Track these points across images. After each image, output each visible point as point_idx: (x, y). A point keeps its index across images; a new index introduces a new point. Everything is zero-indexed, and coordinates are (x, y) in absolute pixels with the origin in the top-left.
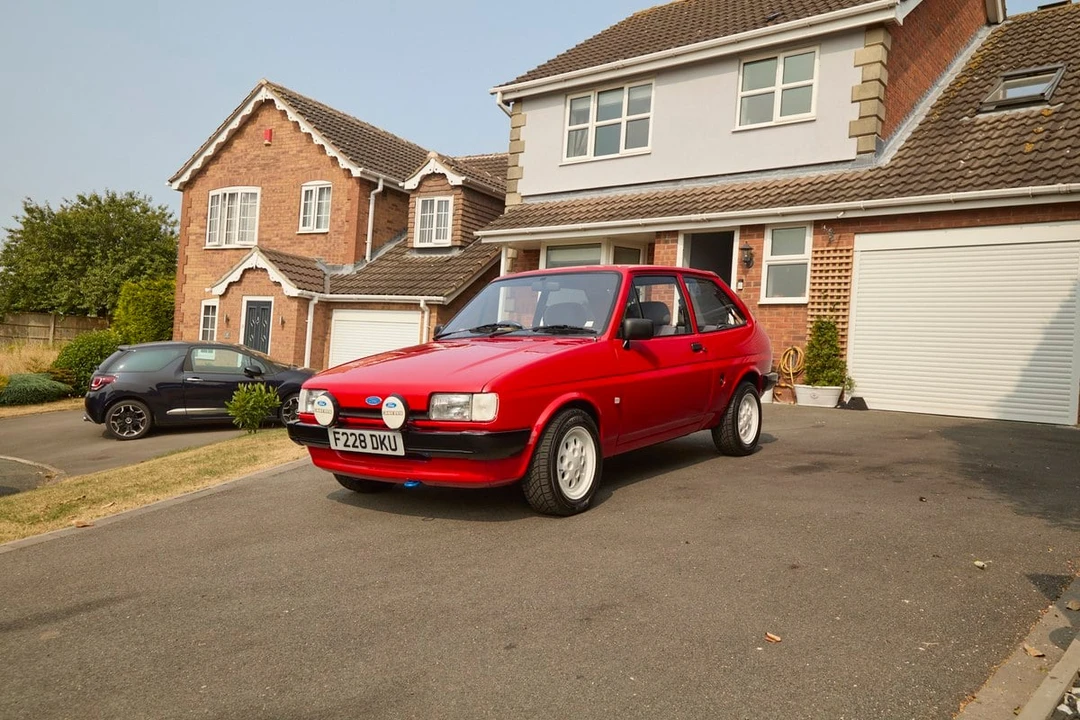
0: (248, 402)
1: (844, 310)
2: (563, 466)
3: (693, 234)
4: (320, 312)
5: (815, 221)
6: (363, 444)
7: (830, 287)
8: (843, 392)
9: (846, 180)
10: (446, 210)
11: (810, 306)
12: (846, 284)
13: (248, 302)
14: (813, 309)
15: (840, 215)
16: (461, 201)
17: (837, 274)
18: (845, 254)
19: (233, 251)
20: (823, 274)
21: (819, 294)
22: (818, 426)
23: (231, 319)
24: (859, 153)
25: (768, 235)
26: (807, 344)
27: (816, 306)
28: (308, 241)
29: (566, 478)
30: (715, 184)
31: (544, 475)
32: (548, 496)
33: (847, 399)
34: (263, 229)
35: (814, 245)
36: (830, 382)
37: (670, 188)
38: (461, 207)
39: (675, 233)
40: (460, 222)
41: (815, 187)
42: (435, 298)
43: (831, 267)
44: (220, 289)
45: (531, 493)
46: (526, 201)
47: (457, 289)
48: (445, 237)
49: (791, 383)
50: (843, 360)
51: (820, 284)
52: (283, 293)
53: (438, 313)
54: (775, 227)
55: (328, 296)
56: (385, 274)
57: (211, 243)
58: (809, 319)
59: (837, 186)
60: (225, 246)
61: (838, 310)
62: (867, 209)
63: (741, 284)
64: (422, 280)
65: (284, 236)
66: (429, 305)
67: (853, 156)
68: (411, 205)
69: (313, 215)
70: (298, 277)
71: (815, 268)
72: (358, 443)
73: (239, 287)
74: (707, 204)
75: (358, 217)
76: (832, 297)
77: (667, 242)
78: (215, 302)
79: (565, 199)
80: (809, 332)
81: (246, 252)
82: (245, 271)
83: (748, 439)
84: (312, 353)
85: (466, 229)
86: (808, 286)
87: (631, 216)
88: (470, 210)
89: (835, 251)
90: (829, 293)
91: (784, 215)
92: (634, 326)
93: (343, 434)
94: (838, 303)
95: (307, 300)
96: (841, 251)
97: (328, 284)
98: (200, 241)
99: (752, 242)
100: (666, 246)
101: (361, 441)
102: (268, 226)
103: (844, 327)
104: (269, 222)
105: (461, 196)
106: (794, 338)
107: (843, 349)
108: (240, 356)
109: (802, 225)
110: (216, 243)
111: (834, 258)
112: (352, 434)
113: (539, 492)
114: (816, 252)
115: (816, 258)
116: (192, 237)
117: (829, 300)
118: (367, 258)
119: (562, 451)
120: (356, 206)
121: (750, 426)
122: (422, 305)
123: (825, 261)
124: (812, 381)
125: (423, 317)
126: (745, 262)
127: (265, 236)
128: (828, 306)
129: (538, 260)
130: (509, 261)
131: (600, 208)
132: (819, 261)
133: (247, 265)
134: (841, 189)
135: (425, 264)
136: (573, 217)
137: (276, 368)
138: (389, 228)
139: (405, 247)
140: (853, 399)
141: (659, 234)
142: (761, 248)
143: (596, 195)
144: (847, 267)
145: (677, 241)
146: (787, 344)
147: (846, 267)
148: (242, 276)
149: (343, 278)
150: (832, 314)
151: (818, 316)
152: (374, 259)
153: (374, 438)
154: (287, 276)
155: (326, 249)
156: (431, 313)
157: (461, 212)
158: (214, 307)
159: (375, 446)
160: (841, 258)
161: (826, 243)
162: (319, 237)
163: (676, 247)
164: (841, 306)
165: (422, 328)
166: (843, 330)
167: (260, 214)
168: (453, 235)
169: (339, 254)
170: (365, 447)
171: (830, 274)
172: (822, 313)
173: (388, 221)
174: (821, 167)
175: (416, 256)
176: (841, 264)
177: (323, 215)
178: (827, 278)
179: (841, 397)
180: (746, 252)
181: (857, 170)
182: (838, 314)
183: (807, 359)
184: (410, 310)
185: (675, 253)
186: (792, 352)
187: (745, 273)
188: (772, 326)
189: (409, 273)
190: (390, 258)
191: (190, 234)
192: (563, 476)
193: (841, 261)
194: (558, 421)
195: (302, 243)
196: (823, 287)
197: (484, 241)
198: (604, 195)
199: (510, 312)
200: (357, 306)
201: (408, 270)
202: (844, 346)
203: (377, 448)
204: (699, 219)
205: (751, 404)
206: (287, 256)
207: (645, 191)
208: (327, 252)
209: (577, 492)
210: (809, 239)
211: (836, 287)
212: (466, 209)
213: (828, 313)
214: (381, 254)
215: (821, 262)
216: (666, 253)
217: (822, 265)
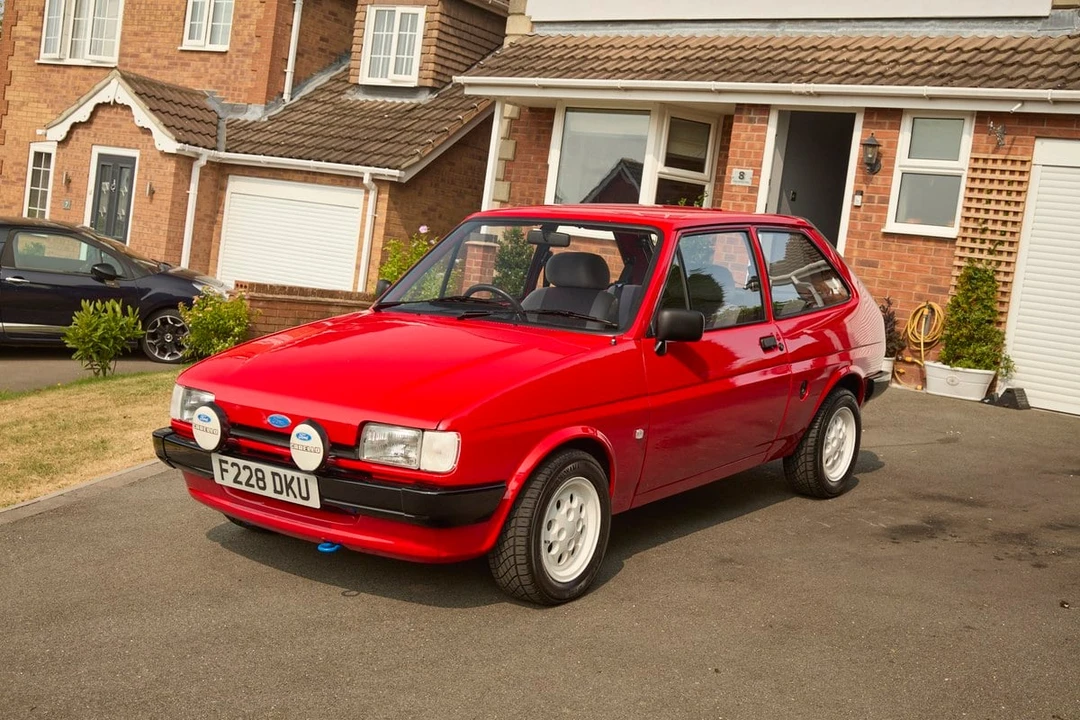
0: (96, 329)
1: (1010, 253)
2: (549, 535)
3: (792, 112)
4: (209, 179)
5: (979, 112)
6: (261, 484)
7: (991, 215)
8: (995, 378)
9: (1031, 49)
10: (414, 28)
11: (959, 243)
12: (1016, 213)
13: (101, 156)
14: (963, 248)
15: (1016, 108)
16: (437, 16)
17: (1004, 197)
18: (1018, 167)
19: (81, 70)
20: (984, 196)
21: (974, 225)
22: (948, 441)
23: (74, 180)
24: (1054, 7)
25: (906, 124)
26: (949, 301)
27: (968, 244)
28: (196, 63)
29: (554, 551)
30: (833, 32)
31: (521, 550)
32: (526, 580)
33: (1000, 390)
34: (128, 38)
35: (975, 149)
36: (978, 363)
37: (763, 31)
38: (437, 25)
39: (765, 109)
40: (433, 49)
41: (983, 57)
42: (387, 171)
43: (996, 186)
44: (60, 132)
45: (501, 571)
46: (538, 31)
47: (422, 159)
48: (408, 72)
49: (920, 358)
50: (1001, 329)
51: (978, 210)
52: (153, 147)
53: (390, 196)
54: (917, 115)
55: (223, 155)
56: (312, 124)
57: (48, 55)
58: (957, 263)
59: (1018, 58)
60: (68, 61)
61: (1001, 252)
62: (1056, 102)
63: (859, 198)
64: (369, 140)
65: (159, 51)
66: (375, 180)
67: (1045, 11)
68: (359, 16)
69: (204, 24)
70: (179, 123)
71: (972, 185)
72: (253, 481)
73: (87, 131)
74: (818, 66)
75: (276, 30)
76: (993, 232)
77: (751, 121)
78: (50, 147)
79: (601, 32)
80: (954, 282)
81: (101, 73)
82: (98, 106)
83: (836, 472)
84: (195, 241)
85: (441, 61)
86: (960, 211)
87: (700, 74)
88: (451, 31)
89: (1004, 161)
90: (990, 226)
91: (932, 98)
92: (673, 321)
93: (233, 464)
94: (1001, 243)
95: (190, 160)
96: (1013, 161)
97: (223, 134)
98: (32, 49)
99: (881, 135)
100: (750, 126)
101: (258, 479)
102: (136, 34)
103: (1007, 279)
104: (136, 28)
105: (438, 9)
106: (932, 289)
107: (1002, 313)
108: (84, 247)
109: (959, 116)
110: (57, 56)
111: (1003, 172)
112: (245, 467)
113: (513, 572)
114: (976, 160)
115: (975, 170)
116: (20, 43)
117: (988, 236)
118: (286, 97)
119: (551, 513)
120: (273, 13)
121: (841, 454)
122: (366, 180)
123: (988, 175)
124: (952, 358)
125: (366, 199)
126: (868, 164)
127: (130, 50)
128: (987, 246)
129: (551, 125)
130: (506, 122)
131: (652, 54)
132: (979, 174)
133: (99, 99)
134: (1021, 64)
135: (375, 112)
136: (609, 65)
137: (137, 267)
138: (321, 50)
139: (345, 81)
140: (1008, 391)
141: (740, 107)
142: (893, 145)
143: (648, 32)
144: (1020, 189)
145: (767, 121)
146: (920, 298)
147: (1019, 187)
148: (93, 114)
149: (247, 127)
150: (990, 257)
151: (970, 260)
152: (296, 99)
153: (277, 478)
154: (161, 120)
155: (225, 77)
156: (379, 193)
157: (435, 33)
158: (49, 156)
159: (279, 489)
160: (1012, 172)
161: (991, 147)
162: (214, 58)
163: (765, 130)
164: (1006, 248)
165: (364, 216)
166: (1005, 283)
167: (125, 14)
168: (421, 69)
169: (243, 87)
170: (264, 488)
171: (994, 196)
172: (976, 255)
173: (322, 39)
174: (996, 24)
175: (362, 97)
176: (1011, 183)
177: (221, 24)
178: (989, 201)
179: (992, 386)
180: (870, 149)
181: (1050, 33)
182: (999, 258)
183: (947, 324)
184: (348, 185)
185: (762, 139)
186: (926, 311)
187: (867, 181)
188: (901, 267)
189: (349, 126)
190: (321, 98)
191: (17, 38)
192: (550, 549)
193: (1012, 178)
194: (547, 471)
195: (188, 65)
196: (982, 215)
197: (468, 91)
198: (661, 32)
199: (502, 202)
200: (266, 174)
201: (348, 121)
202: (1003, 309)
203: (281, 493)
204: (804, 91)
205: (846, 422)
206: (163, 87)
207: (725, 32)
208: (223, 82)
209: (567, 572)
210: (967, 140)
211: (1001, 216)
212: (445, 29)
213: (985, 256)
214: (307, 90)
215: (983, 176)
216: (749, 139)
217: (982, 180)
